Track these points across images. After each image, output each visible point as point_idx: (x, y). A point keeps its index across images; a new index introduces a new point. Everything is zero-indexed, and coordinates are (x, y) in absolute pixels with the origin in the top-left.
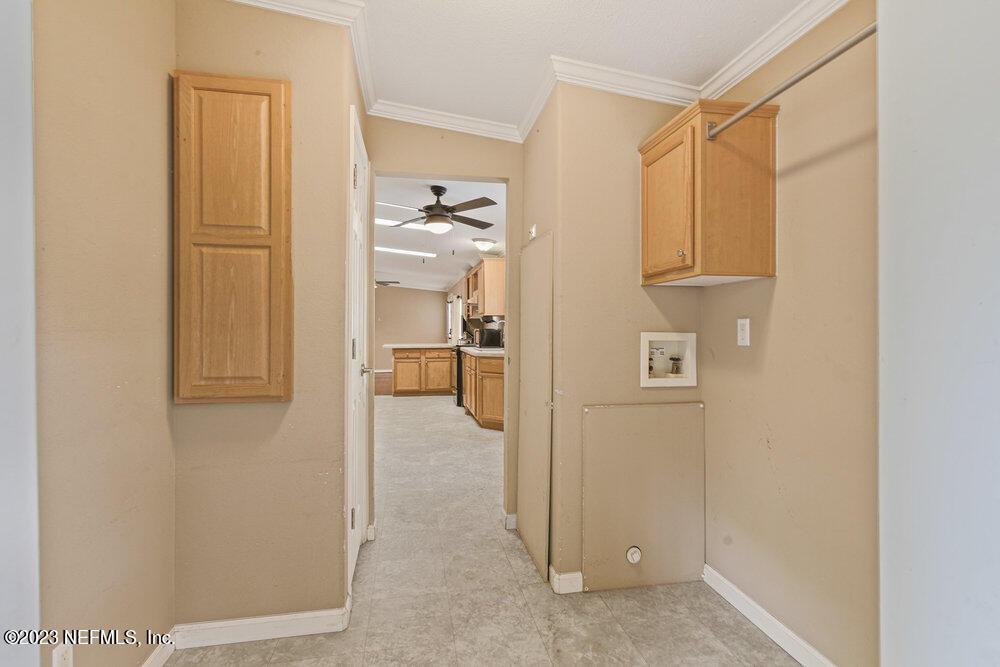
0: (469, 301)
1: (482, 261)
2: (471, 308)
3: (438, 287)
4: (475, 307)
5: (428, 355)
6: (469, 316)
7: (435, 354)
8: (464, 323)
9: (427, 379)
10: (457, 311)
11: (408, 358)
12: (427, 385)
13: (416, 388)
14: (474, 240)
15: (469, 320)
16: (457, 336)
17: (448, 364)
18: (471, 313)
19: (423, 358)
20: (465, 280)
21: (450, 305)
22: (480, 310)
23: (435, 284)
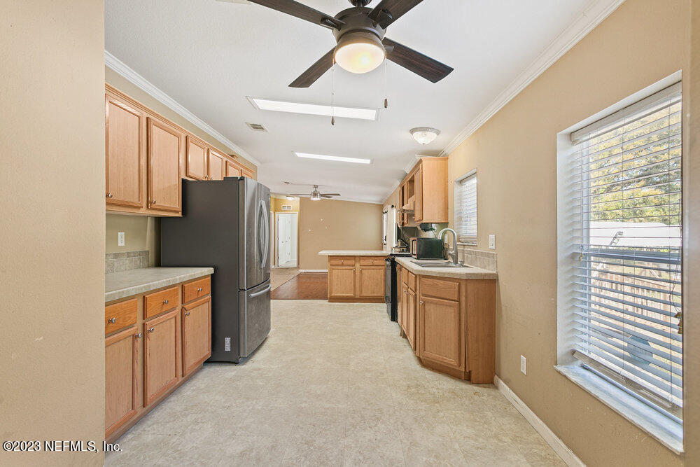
0: (404, 208)
1: (421, 161)
2: (407, 215)
3: (374, 199)
4: (411, 215)
5: (363, 262)
6: (403, 224)
7: (370, 262)
8: (399, 231)
9: (361, 286)
10: (392, 219)
11: (343, 265)
12: (361, 292)
13: (351, 294)
14: (412, 131)
15: (404, 228)
16: (392, 245)
17: (382, 272)
18: (405, 221)
19: (357, 265)
20: (400, 189)
21: (385, 215)
22: (417, 216)
23: (370, 196)
